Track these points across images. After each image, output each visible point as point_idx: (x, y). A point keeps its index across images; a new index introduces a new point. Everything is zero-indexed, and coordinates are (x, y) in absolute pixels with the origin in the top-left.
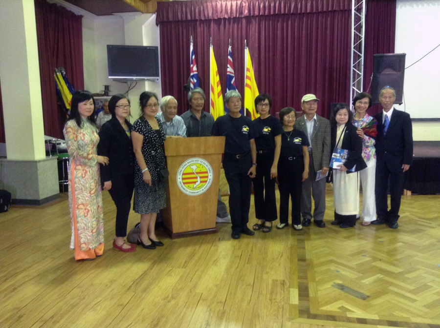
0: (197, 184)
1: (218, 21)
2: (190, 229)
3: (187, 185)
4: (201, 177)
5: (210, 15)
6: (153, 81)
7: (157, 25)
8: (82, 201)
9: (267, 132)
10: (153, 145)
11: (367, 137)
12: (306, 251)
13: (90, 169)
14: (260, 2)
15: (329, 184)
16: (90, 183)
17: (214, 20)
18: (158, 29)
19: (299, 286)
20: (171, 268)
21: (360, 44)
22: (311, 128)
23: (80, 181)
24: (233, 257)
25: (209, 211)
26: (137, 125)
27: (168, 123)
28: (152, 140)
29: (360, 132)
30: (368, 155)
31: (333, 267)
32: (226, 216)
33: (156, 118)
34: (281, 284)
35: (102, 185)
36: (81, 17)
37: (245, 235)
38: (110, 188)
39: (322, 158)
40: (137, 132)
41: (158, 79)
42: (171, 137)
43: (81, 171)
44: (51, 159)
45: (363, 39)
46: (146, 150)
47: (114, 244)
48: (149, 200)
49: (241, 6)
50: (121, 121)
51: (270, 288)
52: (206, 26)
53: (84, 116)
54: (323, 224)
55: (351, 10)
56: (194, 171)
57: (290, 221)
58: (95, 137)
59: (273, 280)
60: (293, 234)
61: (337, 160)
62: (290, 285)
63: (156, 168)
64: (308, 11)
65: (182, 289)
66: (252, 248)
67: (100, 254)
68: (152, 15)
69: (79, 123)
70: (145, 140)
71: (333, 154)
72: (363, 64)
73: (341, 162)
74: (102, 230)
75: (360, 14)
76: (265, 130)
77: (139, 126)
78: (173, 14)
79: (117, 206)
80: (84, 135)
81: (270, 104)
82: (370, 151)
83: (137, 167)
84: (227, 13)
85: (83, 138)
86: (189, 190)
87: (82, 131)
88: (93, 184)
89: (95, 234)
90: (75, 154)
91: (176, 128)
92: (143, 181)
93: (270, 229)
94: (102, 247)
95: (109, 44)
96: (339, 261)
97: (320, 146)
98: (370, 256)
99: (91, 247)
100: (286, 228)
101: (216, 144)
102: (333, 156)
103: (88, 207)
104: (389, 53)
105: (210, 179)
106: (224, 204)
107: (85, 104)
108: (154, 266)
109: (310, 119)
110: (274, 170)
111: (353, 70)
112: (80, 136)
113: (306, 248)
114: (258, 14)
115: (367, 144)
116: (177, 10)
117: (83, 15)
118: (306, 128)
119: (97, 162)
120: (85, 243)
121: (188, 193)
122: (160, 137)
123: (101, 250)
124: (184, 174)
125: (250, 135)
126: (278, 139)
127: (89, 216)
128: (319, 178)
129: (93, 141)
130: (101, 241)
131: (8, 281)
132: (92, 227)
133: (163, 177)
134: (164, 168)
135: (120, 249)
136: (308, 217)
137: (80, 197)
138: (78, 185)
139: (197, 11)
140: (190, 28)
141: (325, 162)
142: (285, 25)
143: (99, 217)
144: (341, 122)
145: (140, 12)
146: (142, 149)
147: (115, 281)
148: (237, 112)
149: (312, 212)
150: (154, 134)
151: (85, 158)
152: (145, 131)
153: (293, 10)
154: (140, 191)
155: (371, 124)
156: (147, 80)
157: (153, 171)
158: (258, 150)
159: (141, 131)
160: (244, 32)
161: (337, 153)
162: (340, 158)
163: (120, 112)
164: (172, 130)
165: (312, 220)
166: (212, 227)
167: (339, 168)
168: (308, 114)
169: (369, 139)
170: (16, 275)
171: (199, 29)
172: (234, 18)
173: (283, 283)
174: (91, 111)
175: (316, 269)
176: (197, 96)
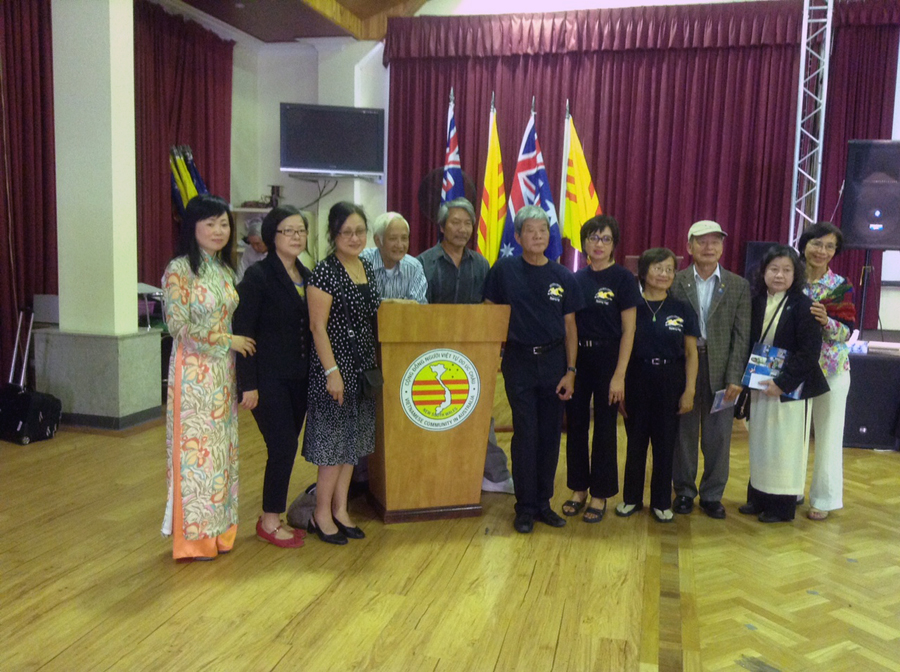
0: (443, 405)
1: (512, 61)
2: (424, 504)
3: (421, 408)
4: (452, 392)
5: (497, 46)
6: (370, 180)
7: (385, 65)
8: (195, 432)
9: (605, 300)
10: (351, 318)
11: (833, 322)
12: (681, 573)
13: (215, 364)
14: (602, 22)
15: (740, 421)
16: (214, 395)
17: (504, 57)
18: (386, 74)
19: (660, 659)
20: (375, 593)
21: (816, 117)
22: (707, 294)
23: (192, 389)
24: (514, 577)
25: (466, 467)
26: (319, 273)
27: (390, 272)
28: (350, 305)
29: (818, 310)
30: (832, 361)
31: (740, 616)
32: (506, 479)
33: (361, 259)
34: (621, 650)
35: (240, 398)
36: (231, 44)
37: (545, 527)
38: (255, 405)
39: (727, 365)
40: (318, 287)
41: (380, 177)
42: (392, 302)
43: (195, 368)
44: (150, 334)
45: (823, 108)
46: (337, 326)
47: (259, 527)
48: (338, 435)
49: (563, 30)
50: (287, 264)
51: (594, 657)
52: (487, 69)
53: (207, 249)
54: (720, 510)
55: (799, 46)
56: (438, 378)
57: (647, 500)
58: (230, 295)
59: (602, 640)
60: (652, 531)
61: (759, 370)
62: (639, 655)
63: (356, 367)
64: (706, 44)
65: (395, 645)
66: (558, 558)
67: (225, 550)
68: (376, 45)
69: (195, 266)
70: (335, 307)
71: (752, 356)
72: (820, 160)
73: (768, 374)
74: (235, 496)
75: (819, 53)
76: (602, 295)
77: (324, 275)
78: (420, 44)
79: (267, 446)
80: (204, 290)
81: (616, 238)
82: (837, 354)
83: (316, 362)
84: (532, 45)
85: (201, 298)
86: (425, 419)
87: (200, 282)
88: (220, 396)
89: (220, 504)
90: (181, 332)
91: (405, 284)
92: (328, 392)
93: (600, 515)
94: (233, 533)
95: (284, 101)
96: (755, 601)
97: (725, 338)
98: (827, 595)
99: (209, 533)
100: (637, 514)
101: (490, 320)
102: (750, 361)
103: (206, 446)
104: (879, 138)
105: (472, 397)
106: (501, 451)
107: (210, 225)
108: (338, 584)
109: (705, 275)
110: (617, 386)
111: (799, 172)
112: (195, 294)
113: (681, 565)
114: (597, 48)
115: (833, 337)
116: (427, 36)
117: (234, 39)
118: (695, 295)
119: (230, 349)
120: (195, 524)
121: (423, 424)
122: (368, 300)
123: (229, 539)
124: (416, 383)
125: (565, 305)
126: (630, 317)
127: (207, 464)
128: (717, 408)
129: (224, 305)
130: (232, 521)
131: (26, 596)
132: (213, 489)
133: (369, 387)
134: (374, 368)
135: (271, 539)
136: (689, 493)
137: (190, 424)
138: (188, 399)
139: (469, 37)
140: (453, 73)
141: (733, 374)
142: (654, 71)
143: (231, 467)
144: (775, 287)
145: (351, 38)
146: (328, 324)
147: (250, 613)
148: (538, 254)
149: (698, 482)
150: (356, 293)
151: (203, 340)
152: (337, 285)
153: (674, 40)
154: (318, 415)
155: (840, 293)
156: (359, 177)
157: (349, 372)
158: (581, 337)
159: (328, 285)
160: (566, 84)
161: (760, 355)
162: (768, 366)
163: (285, 243)
164: (397, 284)
165: (697, 499)
166: (472, 502)
167: (762, 388)
168: (701, 266)
169: (838, 325)
170: (43, 584)
171: (471, 76)
172: (546, 55)
173: (625, 649)
174: (221, 240)
175: (701, 619)
176: (458, 215)
